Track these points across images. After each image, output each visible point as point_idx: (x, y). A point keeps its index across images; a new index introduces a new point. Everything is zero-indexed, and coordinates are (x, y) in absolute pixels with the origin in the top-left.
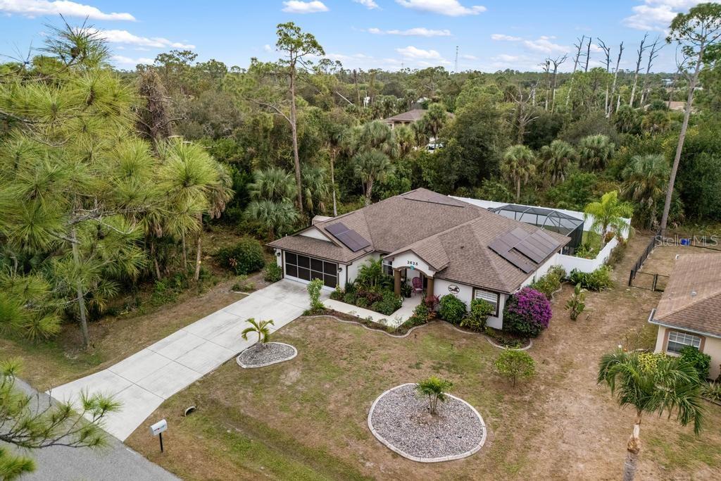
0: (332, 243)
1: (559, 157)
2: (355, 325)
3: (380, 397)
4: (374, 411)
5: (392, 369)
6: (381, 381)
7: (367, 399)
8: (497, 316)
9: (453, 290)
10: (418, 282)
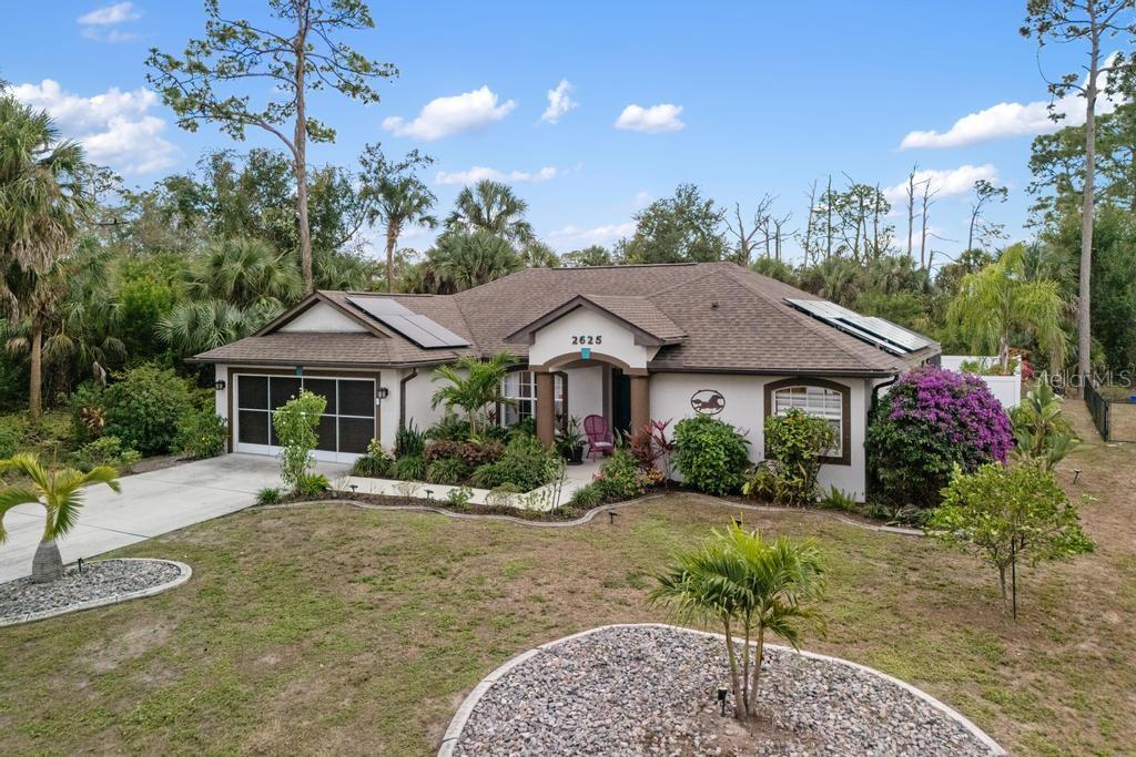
0: (370, 334)
1: (839, 284)
2: (418, 511)
3: (494, 676)
4: (468, 732)
5: (544, 593)
6: (500, 628)
7: (436, 689)
8: (845, 460)
9: (705, 405)
10: (599, 429)
